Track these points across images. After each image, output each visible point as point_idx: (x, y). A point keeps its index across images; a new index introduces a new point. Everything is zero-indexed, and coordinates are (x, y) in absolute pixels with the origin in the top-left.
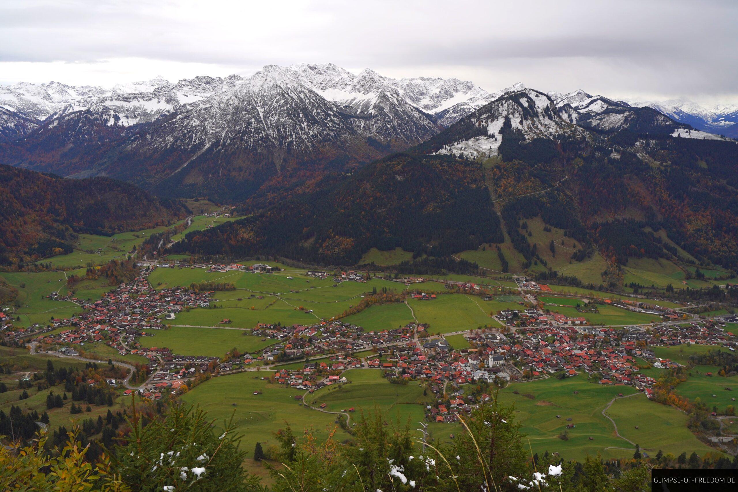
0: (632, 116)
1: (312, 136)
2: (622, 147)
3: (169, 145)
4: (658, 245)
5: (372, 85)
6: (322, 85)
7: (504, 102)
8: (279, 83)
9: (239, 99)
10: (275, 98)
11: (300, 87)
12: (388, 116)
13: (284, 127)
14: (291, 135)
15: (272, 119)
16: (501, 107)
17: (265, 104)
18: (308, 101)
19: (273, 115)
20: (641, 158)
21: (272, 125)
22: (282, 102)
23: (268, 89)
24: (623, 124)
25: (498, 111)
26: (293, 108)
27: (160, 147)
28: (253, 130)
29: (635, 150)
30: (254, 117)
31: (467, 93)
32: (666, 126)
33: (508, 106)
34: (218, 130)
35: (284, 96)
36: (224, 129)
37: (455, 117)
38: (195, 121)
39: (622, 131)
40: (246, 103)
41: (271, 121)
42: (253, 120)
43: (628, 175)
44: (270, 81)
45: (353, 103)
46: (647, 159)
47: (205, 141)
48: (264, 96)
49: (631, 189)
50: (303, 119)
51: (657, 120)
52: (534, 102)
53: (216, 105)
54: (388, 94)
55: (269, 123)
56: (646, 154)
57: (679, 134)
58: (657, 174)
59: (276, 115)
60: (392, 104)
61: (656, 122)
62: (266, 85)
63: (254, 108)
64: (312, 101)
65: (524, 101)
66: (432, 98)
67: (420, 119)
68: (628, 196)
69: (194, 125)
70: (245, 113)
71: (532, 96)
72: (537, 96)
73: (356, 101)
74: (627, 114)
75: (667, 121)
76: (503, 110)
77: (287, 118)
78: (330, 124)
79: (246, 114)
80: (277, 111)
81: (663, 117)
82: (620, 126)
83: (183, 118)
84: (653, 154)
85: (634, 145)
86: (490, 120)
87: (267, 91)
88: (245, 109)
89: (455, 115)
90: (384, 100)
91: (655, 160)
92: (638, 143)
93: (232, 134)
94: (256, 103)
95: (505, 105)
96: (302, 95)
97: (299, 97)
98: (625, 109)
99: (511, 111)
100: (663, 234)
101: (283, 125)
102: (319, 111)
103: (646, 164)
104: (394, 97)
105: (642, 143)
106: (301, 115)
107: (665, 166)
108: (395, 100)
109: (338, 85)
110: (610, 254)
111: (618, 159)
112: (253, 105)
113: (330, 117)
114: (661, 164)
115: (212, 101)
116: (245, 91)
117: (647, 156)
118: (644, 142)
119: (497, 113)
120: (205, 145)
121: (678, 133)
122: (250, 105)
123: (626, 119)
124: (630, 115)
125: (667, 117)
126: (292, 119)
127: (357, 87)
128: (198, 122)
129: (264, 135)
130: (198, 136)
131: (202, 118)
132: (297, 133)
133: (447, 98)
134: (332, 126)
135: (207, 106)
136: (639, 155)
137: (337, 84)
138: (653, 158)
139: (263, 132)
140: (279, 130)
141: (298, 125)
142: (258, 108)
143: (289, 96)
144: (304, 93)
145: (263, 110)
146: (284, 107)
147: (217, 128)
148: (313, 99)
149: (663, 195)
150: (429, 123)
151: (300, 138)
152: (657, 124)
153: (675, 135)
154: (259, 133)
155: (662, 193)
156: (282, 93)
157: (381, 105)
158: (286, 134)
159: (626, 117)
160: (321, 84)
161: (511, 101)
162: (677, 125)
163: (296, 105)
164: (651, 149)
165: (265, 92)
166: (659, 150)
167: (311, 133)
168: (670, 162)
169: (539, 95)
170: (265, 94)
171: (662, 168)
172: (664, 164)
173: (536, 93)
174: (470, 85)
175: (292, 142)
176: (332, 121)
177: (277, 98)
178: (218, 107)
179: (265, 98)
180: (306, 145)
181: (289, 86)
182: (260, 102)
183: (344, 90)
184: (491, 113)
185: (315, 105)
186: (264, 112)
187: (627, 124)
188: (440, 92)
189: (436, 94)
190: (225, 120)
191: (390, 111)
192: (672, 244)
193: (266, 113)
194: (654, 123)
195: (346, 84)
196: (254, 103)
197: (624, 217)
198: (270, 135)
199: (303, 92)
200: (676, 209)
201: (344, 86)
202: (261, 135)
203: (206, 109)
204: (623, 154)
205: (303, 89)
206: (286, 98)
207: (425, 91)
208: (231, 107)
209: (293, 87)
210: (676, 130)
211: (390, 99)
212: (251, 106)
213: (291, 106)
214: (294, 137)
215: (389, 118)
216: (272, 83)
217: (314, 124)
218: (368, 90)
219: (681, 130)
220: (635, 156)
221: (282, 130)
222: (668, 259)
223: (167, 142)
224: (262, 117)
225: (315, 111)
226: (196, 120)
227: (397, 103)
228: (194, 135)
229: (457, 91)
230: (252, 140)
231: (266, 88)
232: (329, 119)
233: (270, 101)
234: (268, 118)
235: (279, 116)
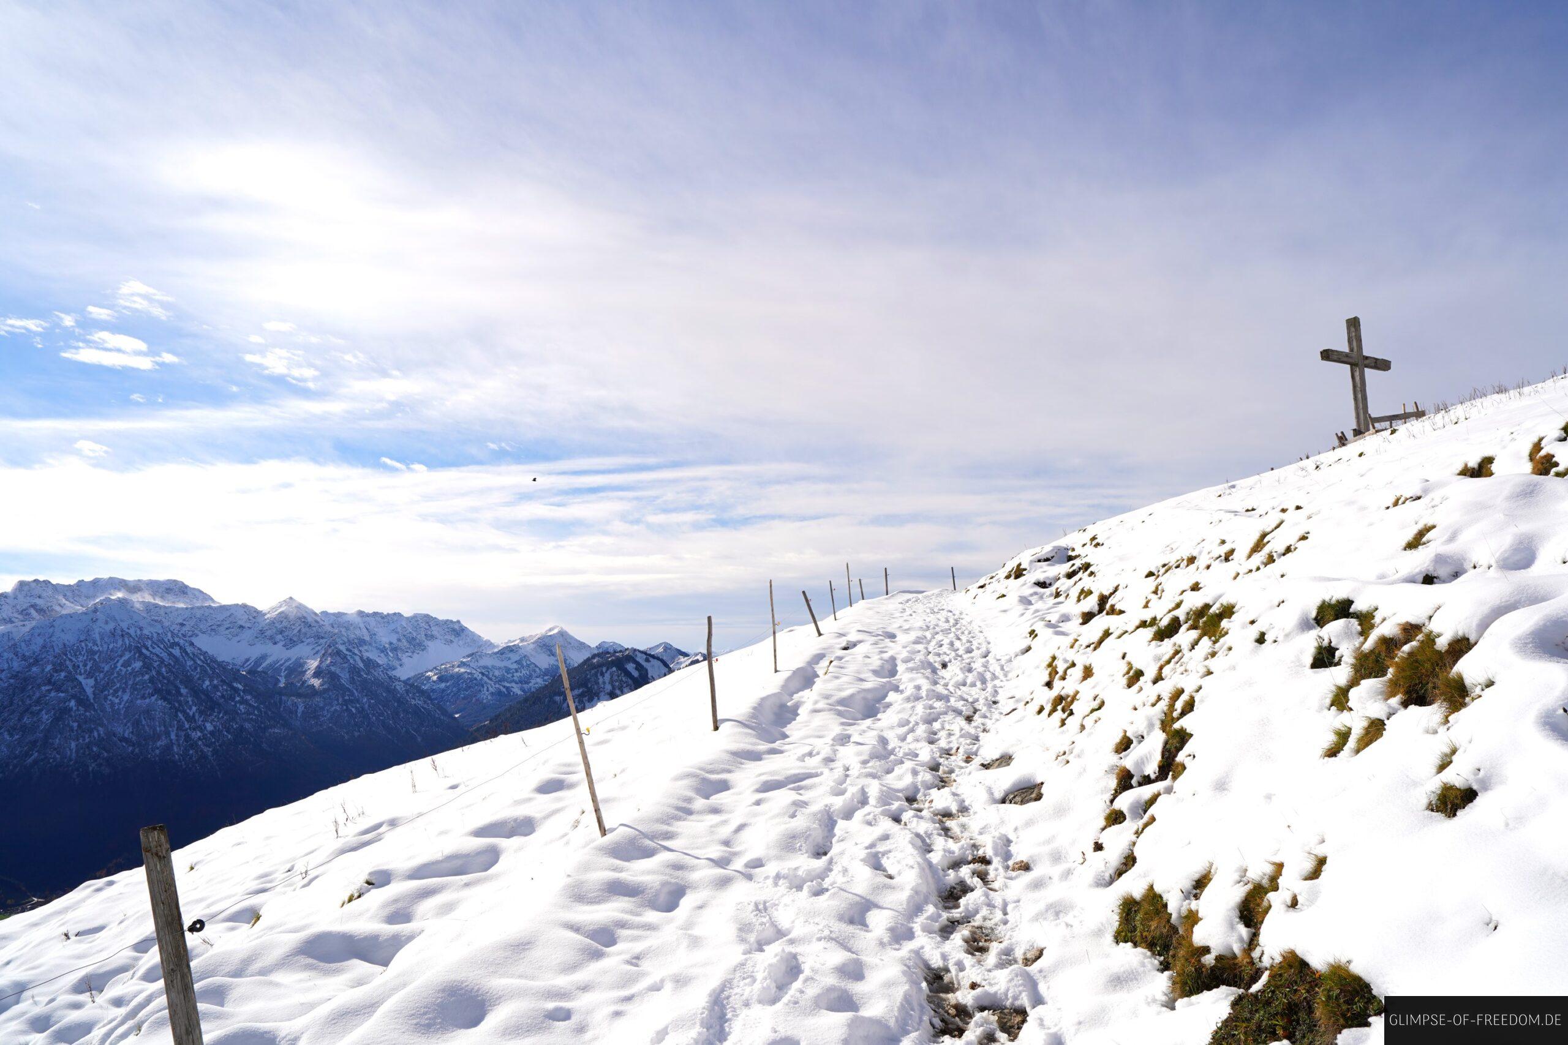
1: (212, 733)
5: (303, 630)
6: (184, 629)
7: (604, 669)
8: (124, 625)
9: (26, 659)
10: (121, 656)
11: (169, 634)
12: (349, 690)
13: (150, 718)
14: (168, 734)
15: (117, 701)
16: (601, 678)
17: (96, 668)
18: (190, 663)
19: (116, 691)
21: (117, 712)
22: (138, 665)
23: (102, 639)
25: (597, 683)
26: (164, 678)
28: (75, 725)
30: (72, 696)
33: (612, 675)
35: (141, 653)
40: (47, 667)
41: (112, 704)
42: (71, 703)
44: (107, 623)
45: (264, 665)
48: (94, 653)
50: (190, 699)
52: (647, 670)
54: (343, 648)
55: (110, 709)
59: (124, 691)
60: (355, 667)
63: (70, 678)
64: (199, 662)
65: (630, 667)
66: (382, 652)
67: (408, 695)
70: (48, 688)
71: (640, 659)
72: (647, 660)
73: (268, 661)
76: (604, 683)
77: (153, 698)
78: (242, 707)
79: (50, 692)
80: (126, 683)
86: (586, 698)
87: (99, 643)
88: (49, 680)
90: (338, 659)
94: (76, 667)
95: (607, 676)
96: (176, 652)
97: (170, 654)
99: (617, 684)
101: (148, 712)
102: (215, 682)
104: (356, 654)
106: (184, 691)
108: (357, 658)
109: (222, 629)
112: (69, 673)
113: (239, 695)
116: (40, 642)
119: (596, 687)
122: (61, 671)
126: (165, 699)
127: (268, 633)
129: (102, 734)
132: (180, 727)
134: (248, 713)
137: (219, 626)
139: (100, 728)
140: (137, 723)
141: (180, 711)
142: (81, 678)
143: (151, 652)
144: (181, 648)
145: (91, 681)
146: (143, 675)
148: (200, 659)
151: (187, 737)
154: (90, 731)
156: (137, 647)
157: (333, 669)
158: (155, 730)
160: (182, 625)
161: (614, 669)
163: (170, 671)
165: (95, 644)
167: (209, 727)
169: (651, 659)
170: (96, 648)
173: (645, 657)
175: (168, 748)
176: (243, 702)
177: (125, 658)
179: (96, 657)
180: (202, 751)
181: (146, 632)
182: (85, 665)
183: (238, 639)
184: (586, 686)
185: (206, 671)
186: (95, 686)
188: (399, 640)
189: (391, 643)
191: (352, 681)
193: (101, 689)
195: (241, 627)
196: (70, 668)
198: (114, 735)
199: (178, 644)
201: (235, 630)
202: (96, 734)
205: (177, 640)
206: (146, 657)
207: (367, 638)
209: (155, 635)
211: (349, 658)
212: (63, 674)
213: (159, 673)
214: (173, 737)
215: (352, 694)
216: (111, 626)
217: (212, 709)
218: (295, 639)
221: (144, 722)
224: (91, 695)
225: (207, 683)
227: (361, 665)
230: (73, 745)
231: (97, 637)
232: (238, 699)
233: (107, 663)
234: (106, 698)
235: (132, 694)
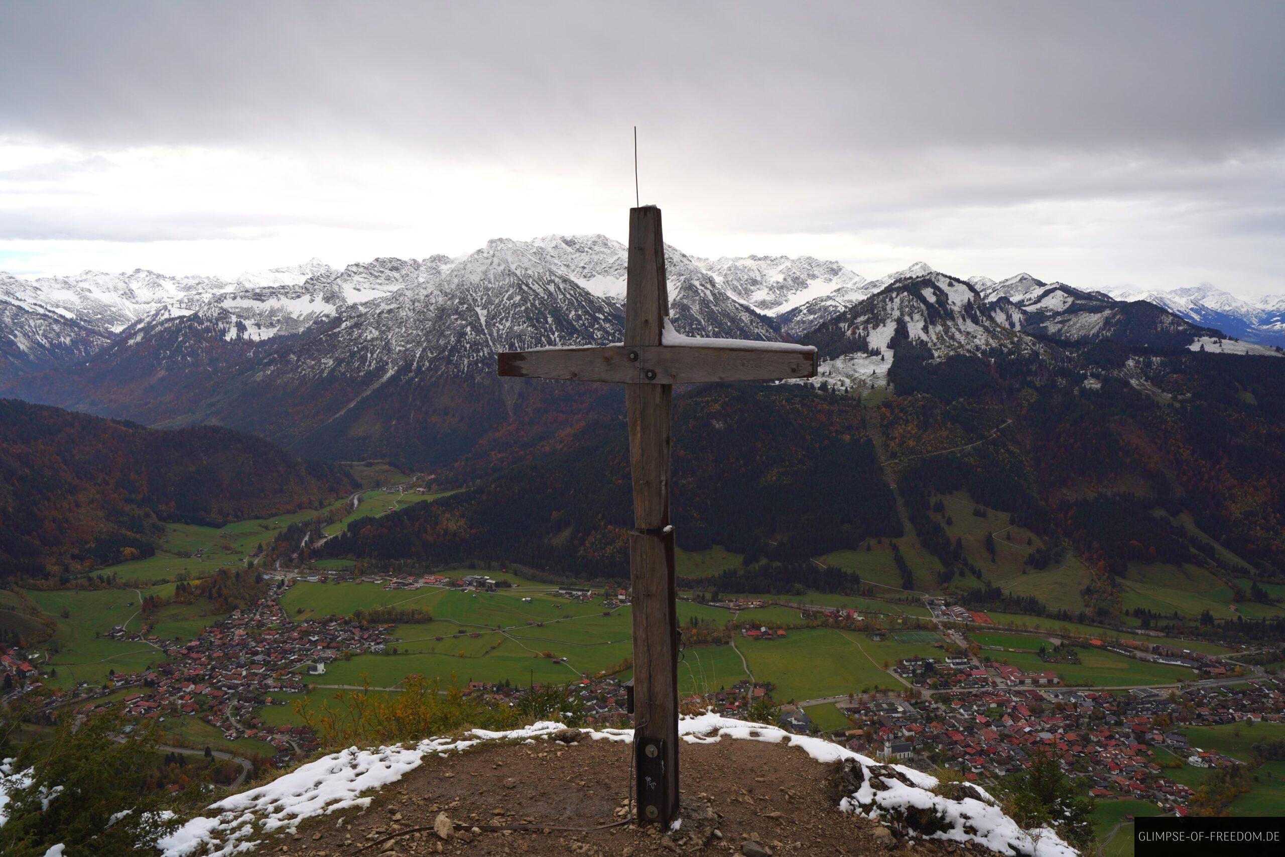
0: (1118, 317)
2: (1103, 370)
3: (326, 371)
4: (1180, 540)
6: (586, 271)
7: (894, 295)
8: (513, 267)
9: (446, 295)
10: (507, 291)
11: (548, 273)
12: (697, 320)
13: (521, 340)
15: (501, 327)
16: (889, 304)
17: (490, 302)
18: (561, 296)
19: (502, 319)
20: (1137, 387)
21: (500, 336)
22: (518, 298)
23: (495, 278)
24: (1103, 330)
25: (885, 309)
26: (536, 308)
27: (311, 375)
28: (468, 346)
29: (1126, 373)
30: (470, 324)
31: (831, 280)
32: (1178, 331)
33: (902, 301)
34: (409, 346)
35: (521, 288)
36: (419, 344)
37: (812, 321)
38: (371, 332)
39: (1101, 341)
40: (457, 301)
41: (498, 330)
42: (469, 329)
43: (1116, 417)
44: (499, 265)
46: (1147, 389)
47: (387, 364)
48: (488, 289)
49: (1123, 440)
50: (554, 327)
51: (1161, 322)
52: (947, 295)
53: (408, 304)
54: (697, 283)
55: (495, 334)
56: (1146, 380)
57: (1202, 346)
58: (1167, 414)
59: (507, 320)
60: (704, 300)
61: (1159, 326)
62: (492, 272)
63: (470, 309)
64: (568, 296)
65: (928, 293)
66: (771, 289)
67: (751, 324)
68: (1120, 454)
69: (369, 338)
70: (456, 317)
71: (943, 284)
72: (950, 285)
74: (1107, 312)
75: (1179, 325)
76: (893, 309)
77: (525, 325)
78: (598, 334)
79: (456, 320)
80: (509, 313)
81: (1171, 318)
82: (1098, 333)
83: (351, 327)
84: (1157, 381)
85: (1124, 365)
86: (872, 325)
87: (493, 282)
88: (456, 311)
89: (811, 317)
90: (691, 293)
91: (1163, 391)
92: (1131, 363)
93: (432, 353)
94: (475, 300)
95: (897, 301)
96: (551, 288)
97: (546, 290)
98: (1105, 304)
99: (907, 309)
100: (1186, 520)
101: (520, 337)
102: (580, 312)
103: (1148, 396)
104: (707, 289)
105: (1138, 362)
106: (550, 320)
107: (1180, 401)
108: (708, 293)
109: (612, 270)
110: (1095, 557)
111: (1097, 390)
112: (470, 305)
113: (598, 323)
114: (1175, 398)
115: (401, 299)
116: (456, 281)
117: (1148, 384)
118: (1141, 359)
119: (882, 313)
120: (386, 372)
121: (1200, 344)
122: (464, 303)
123: (1107, 322)
124: (1114, 315)
125: (1178, 318)
126: (533, 326)
128: (376, 333)
129: (486, 354)
130: (375, 356)
131: (384, 325)
133: (797, 290)
134: (602, 338)
135: (392, 306)
136: (1133, 382)
137: (610, 268)
138: (1160, 388)
139: (485, 349)
140: (512, 345)
141: (544, 336)
142: (478, 309)
143: (530, 288)
144: (555, 284)
145: (485, 312)
146: (520, 307)
147: (408, 342)
148: (569, 293)
149: (1181, 451)
150: (767, 331)
152: (1162, 329)
153: (1195, 347)
154: (478, 351)
155: (1179, 447)
156: (518, 284)
157: (685, 301)
159: (1107, 318)
160: (584, 268)
161: (906, 294)
162: (1197, 331)
163: (541, 303)
164: (1154, 373)
165: (490, 282)
166: (1168, 373)
168: (1189, 395)
169: (954, 283)
170: (490, 286)
171: (1177, 405)
172: (1180, 397)
173: (948, 280)
174: (835, 267)
176: (602, 329)
177: (509, 293)
178: (412, 308)
179: (490, 293)
181: (530, 272)
182: (482, 299)
184: (872, 313)
185: (573, 304)
186: (487, 316)
187: (1109, 330)
188: (785, 279)
189: (778, 283)
190: (422, 330)
191: (701, 312)
192: (1205, 538)
193: (491, 318)
194: (1156, 328)
196: (471, 301)
197: (1114, 490)
199: (553, 281)
200: (1206, 476)
201: (622, 271)
202: (481, 354)
203: (390, 311)
204: (1105, 381)
205: (553, 278)
206: (524, 292)
207: (759, 279)
208: (432, 308)
209: (536, 274)
210: (1196, 339)
211: (700, 291)
212: (465, 306)
213: (533, 305)
215: (699, 323)
216: (502, 268)
217: (571, 334)
219: (1205, 339)
220: (1127, 384)
221: (517, 345)
222: (1200, 564)
223: (323, 366)
224: (483, 323)
225: (573, 313)
226: (373, 330)
227: (711, 298)
228: (369, 355)
229: (814, 277)
230: (466, 362)
231: (492, 277)
232: (597, 326)
233: (498, 297)
234: (494, 325)
235: (512, 321)
